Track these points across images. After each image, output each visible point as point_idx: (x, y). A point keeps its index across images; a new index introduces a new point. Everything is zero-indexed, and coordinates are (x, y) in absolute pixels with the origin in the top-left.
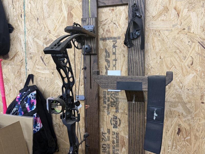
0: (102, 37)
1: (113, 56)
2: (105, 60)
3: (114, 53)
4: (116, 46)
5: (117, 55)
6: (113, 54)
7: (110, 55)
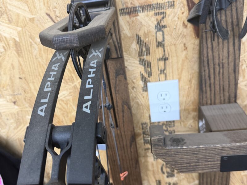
0: (125, 7)
1: (157, 50)
2: (138, 62)
3: (160, 44)
4: (164, 27)
5: (168, 48)
6: (157, 46)
7: (151, 49)
